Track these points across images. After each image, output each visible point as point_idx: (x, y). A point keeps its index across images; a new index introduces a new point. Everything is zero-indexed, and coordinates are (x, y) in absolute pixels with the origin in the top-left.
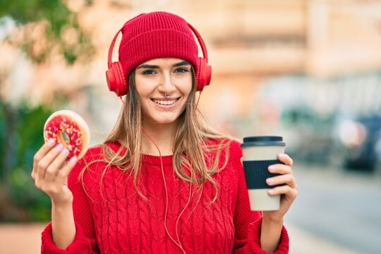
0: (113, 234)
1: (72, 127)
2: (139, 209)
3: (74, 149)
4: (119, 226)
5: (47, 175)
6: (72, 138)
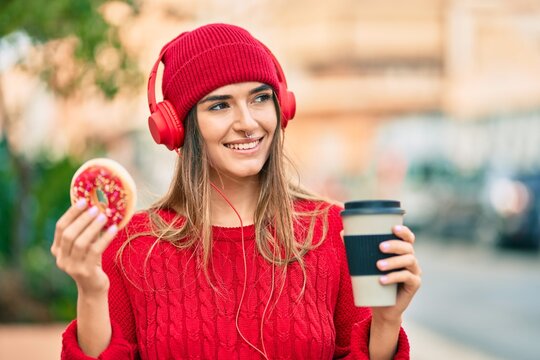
0: (162, 339)
1: (113, 183)
2: (200, 303)
3: (114, 214)
4: (172, 328)
5: (74, 251)
6: (113, 199)
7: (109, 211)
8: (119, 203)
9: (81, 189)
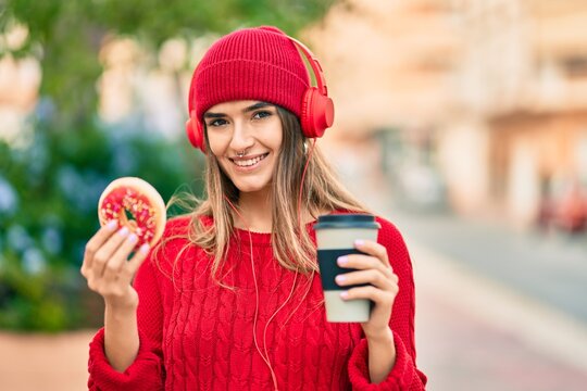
1: (140, 202)
3: (144, 233)
5: (106, 273)
6: (142, 218)
7: (139, 230)
8: (148, 222)
9: (109, 211)
